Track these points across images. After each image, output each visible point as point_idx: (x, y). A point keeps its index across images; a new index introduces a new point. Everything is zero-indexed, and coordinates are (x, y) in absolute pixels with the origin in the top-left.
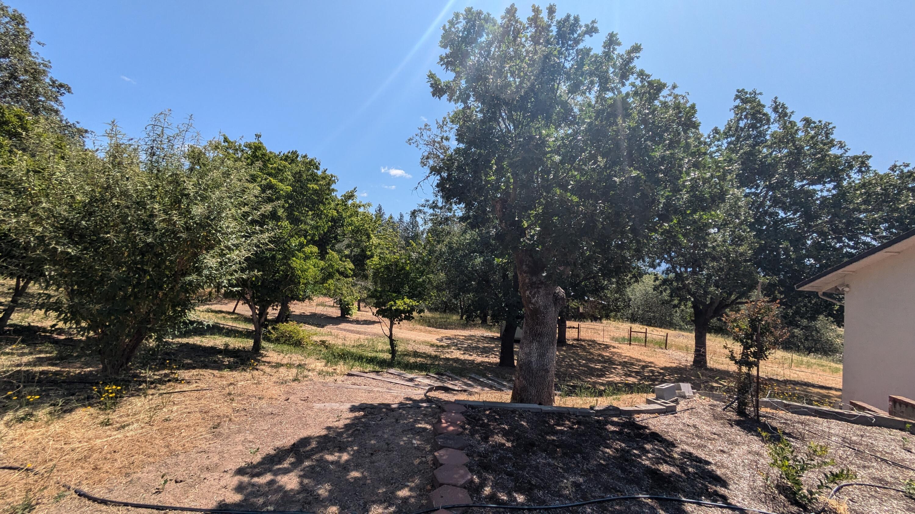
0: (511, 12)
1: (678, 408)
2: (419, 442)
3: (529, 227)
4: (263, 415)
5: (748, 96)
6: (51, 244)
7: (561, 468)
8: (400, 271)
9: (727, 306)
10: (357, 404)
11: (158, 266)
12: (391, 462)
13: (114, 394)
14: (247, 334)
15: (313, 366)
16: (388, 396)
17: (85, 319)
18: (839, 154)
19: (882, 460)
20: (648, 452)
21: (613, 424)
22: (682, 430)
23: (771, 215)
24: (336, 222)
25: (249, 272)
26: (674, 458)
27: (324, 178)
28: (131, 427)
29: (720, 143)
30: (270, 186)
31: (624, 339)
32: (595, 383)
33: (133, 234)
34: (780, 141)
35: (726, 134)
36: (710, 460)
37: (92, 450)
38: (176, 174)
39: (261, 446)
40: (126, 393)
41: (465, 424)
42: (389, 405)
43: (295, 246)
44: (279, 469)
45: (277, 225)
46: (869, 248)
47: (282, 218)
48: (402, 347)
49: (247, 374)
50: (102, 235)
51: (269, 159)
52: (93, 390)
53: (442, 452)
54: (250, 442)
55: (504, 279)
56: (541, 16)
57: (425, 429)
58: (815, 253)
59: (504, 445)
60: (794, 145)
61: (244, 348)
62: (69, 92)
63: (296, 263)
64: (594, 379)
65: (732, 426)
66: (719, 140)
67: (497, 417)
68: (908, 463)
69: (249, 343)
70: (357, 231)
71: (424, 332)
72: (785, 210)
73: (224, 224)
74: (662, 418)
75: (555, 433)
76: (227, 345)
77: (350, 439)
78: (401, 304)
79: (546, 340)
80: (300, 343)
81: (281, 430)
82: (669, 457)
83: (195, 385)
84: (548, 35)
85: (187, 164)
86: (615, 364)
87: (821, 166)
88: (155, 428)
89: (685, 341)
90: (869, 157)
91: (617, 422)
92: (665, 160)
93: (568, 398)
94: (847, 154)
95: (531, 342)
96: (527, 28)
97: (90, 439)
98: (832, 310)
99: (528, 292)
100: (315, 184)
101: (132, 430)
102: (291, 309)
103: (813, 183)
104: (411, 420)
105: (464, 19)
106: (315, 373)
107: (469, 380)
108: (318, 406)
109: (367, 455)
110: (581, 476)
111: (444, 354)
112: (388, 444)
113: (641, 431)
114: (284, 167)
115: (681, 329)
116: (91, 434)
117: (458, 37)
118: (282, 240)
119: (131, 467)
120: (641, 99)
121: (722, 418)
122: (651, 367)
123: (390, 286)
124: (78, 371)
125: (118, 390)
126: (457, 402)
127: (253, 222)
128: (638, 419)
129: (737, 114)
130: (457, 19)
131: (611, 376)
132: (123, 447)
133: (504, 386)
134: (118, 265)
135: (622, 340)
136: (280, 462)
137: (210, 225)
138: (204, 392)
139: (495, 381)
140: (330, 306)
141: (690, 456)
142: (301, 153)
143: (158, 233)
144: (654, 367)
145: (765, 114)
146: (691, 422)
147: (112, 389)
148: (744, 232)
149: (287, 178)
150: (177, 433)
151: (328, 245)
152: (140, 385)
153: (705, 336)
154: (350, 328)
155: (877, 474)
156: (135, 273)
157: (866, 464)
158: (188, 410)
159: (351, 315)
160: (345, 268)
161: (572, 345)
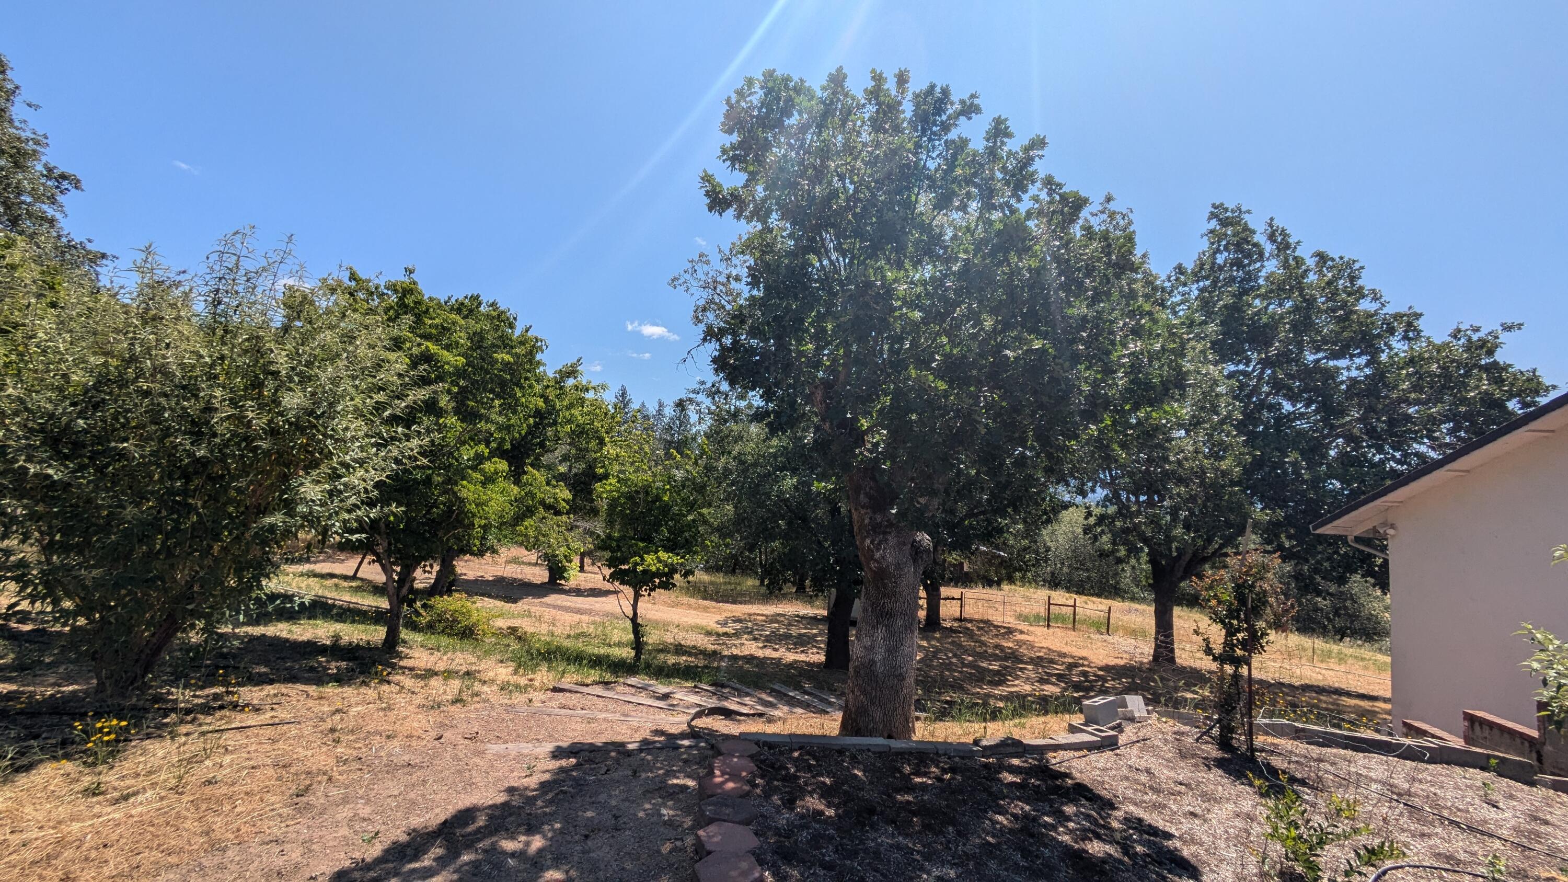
0: (837, 80)
1: (1122, 739)
2: (671, 812)
3: (870, 429)
4: (392, 768)
5: (1229, 214)
6: (18, 461)
7: (918, 852)
8: (654, 502)
9: (1205, 560)
10: (565, 744)
11: (213, 498)
12: (620, 850)
13: (113, 736)
14: (377, 617)
15: (491, 674)
16: (623, 729)
17: (69, 596)
18: (1373, 311)
19: (1452, 822)
20: (1068, 819)
21: (1013, 770)
22: (1127, 778)
23: (1271, 408)
24: (544, 417)
25: (382, 507)
26: (1111, 829)
27: (522, 343)
28: (140, 798)
29: (1186, 289)
30: (427, 357)
31: (1037, 617)
32: (988, 696)
33: (172, 442)
34: (1279, 289)
35: (1197, 276)
36: (1173, 830)
37: (61, 842)
38: (258, 337)
39: (383, 828)
40: (137, 733)
41: (754, 776)
42: (623, 744)
43: (468, 460)
44: (414, 870)
45: (437, 424)
46: (1425, 462)
47: (446, 412)
48: (655, 637)
49: (370, 692)
50: (113, 444)
51: (428, 310)
52: (75, 728)
53: (712, 829)
54: (364, 820)
55: (833, 516)
56: (885, 87)
57: (685, 788)
58: (1340, 471)
59: (821, 813)
60: (1301, 295)
61: (368, 642)
62: (76, 187)
63: (468, 490)
64: (986, 689)
65: (1210, 769)
66: (1185, 285)
67: (812, 762)
68: (1492, 827)
69: (378, 634)
70: (580, 433)
71: (695, 609)
72: (1293, 399)
73: (339, 424)
74: (1094, 757)
75: (910, 788)
76: (337, 637)
77: (548, 810)
78: (651, 561)
79: (899, 622)
80: (472, 632)
81: (423, 796)
82: (1103, 827)
83: (269, 714)
84: (897, 118)
85: (278, 319)
86: (1023, 662)
87: (1344, 329)
88: (185, 798)
89: (1139, 619)
90: (1418, 316)
91: (1018, 767)
92: (1088, 322)
93: (939, 725)
94: (1385, 311)
95: (873, 627)
96: (864, 105)
97: (60, 822)
98: (1373, 564)
99: (868, 541)
100: (507, 353)
101: (141, 803)
102: (459, 570)
103: (1335, 356)
104: (661, 772)
105: (762, 88)
106: (495, 688)
107: (770, 694)
108: (494, 748)
109: (577, 838)
110: (953, 865)
111: (729, 648)
112: (616, 817)
113: (1059, 782)
114: (454, 323)
115: (1133, 599)
116: (62, 812)
117: (752, 117)
118: (445, 450)
119: (135, 875)
120: (1049, 222)
121: (1194, 756)
122: (1083, 665)
123: (635, 530)
124: (50, 692)
125: (121, 728)
126: (743, 737)
127: (394, 420)
128: (1053, 761)
129: (1213, 243)
130: (749, 88)
131: (1017, 682)
132: (121, 836)
133: (831, 704)
134: (140, 497)
135: (1034, 620)
136: (416, 857)
137: (315, 426)
138: (286, 727)
139: (816, 696)
140: (530, 564)
141: (1137, 824)
142: (486, 298)
143: (217, 440)
144: (1089, 666)
145: (1256, 245)
146: (1142, 764)
147: (110, 727)
148: (1227, 436)
149: (457, 343)
150: (226, 808)
151: (528, 458)
152: (166, 716)
153: (1172, 610)
154: (565, 604)
155: (1443, 848)
156: (172, 511)
157: (1426, 830)
158: (252, 763)
159: (566, 579)
160: (556, 499)
161: (951, 630)
